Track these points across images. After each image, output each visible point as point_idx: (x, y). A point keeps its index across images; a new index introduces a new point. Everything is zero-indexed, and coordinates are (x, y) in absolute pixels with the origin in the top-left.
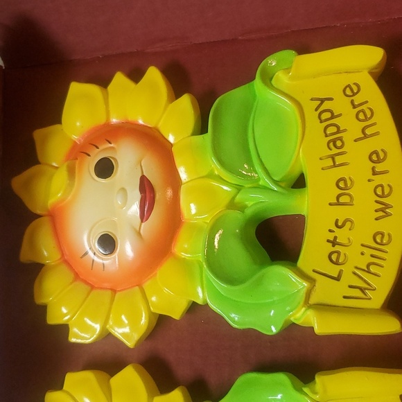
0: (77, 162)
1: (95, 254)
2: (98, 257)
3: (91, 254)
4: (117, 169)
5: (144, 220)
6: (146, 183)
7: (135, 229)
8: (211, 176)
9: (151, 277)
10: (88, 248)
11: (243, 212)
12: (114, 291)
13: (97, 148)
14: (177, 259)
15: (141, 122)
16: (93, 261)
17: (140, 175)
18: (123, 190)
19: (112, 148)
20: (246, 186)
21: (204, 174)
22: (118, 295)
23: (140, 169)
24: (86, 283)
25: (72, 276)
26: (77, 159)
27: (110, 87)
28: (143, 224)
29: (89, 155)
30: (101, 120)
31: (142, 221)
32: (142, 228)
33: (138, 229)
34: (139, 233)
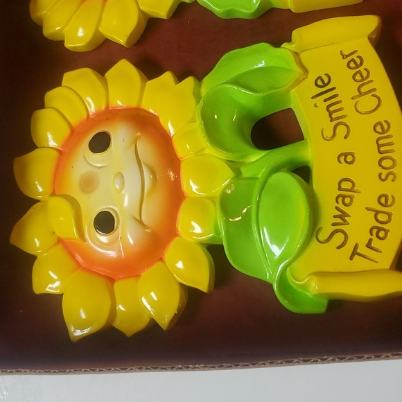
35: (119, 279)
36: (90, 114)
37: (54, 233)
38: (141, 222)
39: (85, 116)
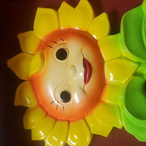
0: (45, 51)
1: (58, 102)
2: (60, 103)
3: (56, 102)
4: (69, 55)
5: (86, 83)
6: (86, 62)
7: (81, 88)
8: (121, 57)
9: (90, 114)
10: (54, 99)
11: (143, 77)
12: (69, 122)
13: (56, 43)
14: (105, 104)
15: (77, 28)
16: (57, 106)
17: (83, 58)
18: (74, 66)
19: (65, 43)
20: (143, 63)
21: (118, 56)
22: (71, 123)
23: (82, 55)
24: (53, 117)
25: (44, 114)
26: (45, 49)
27: (60, 10)
28: (86, 85)
29: (52, 47)
30: (56, 28)
31: (85, 84)
32: (85, 87)
33: (83, 88)
34: (84, 90)
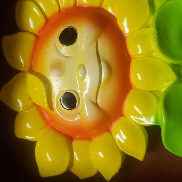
35: (76, 139)
36: (61, 8)
37: (31, 98)
38: (96, 104)
39: (57, 9)
